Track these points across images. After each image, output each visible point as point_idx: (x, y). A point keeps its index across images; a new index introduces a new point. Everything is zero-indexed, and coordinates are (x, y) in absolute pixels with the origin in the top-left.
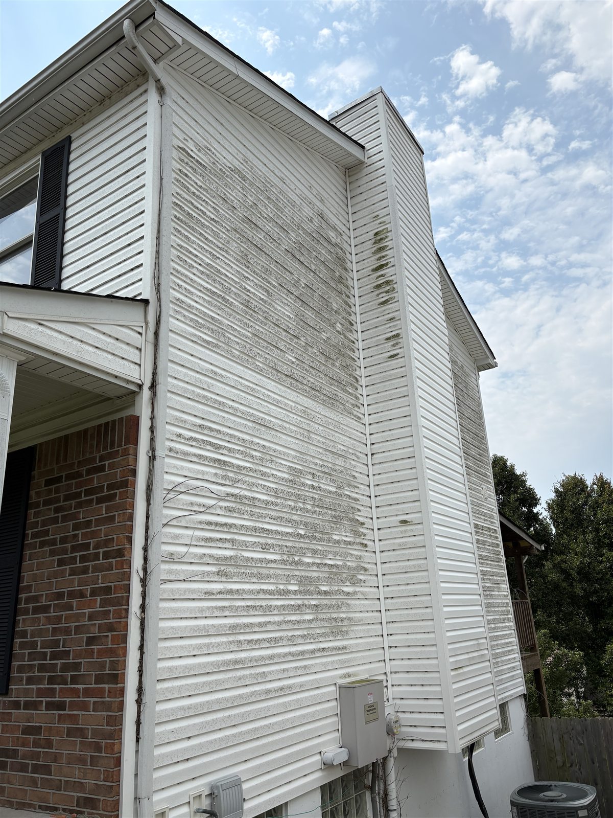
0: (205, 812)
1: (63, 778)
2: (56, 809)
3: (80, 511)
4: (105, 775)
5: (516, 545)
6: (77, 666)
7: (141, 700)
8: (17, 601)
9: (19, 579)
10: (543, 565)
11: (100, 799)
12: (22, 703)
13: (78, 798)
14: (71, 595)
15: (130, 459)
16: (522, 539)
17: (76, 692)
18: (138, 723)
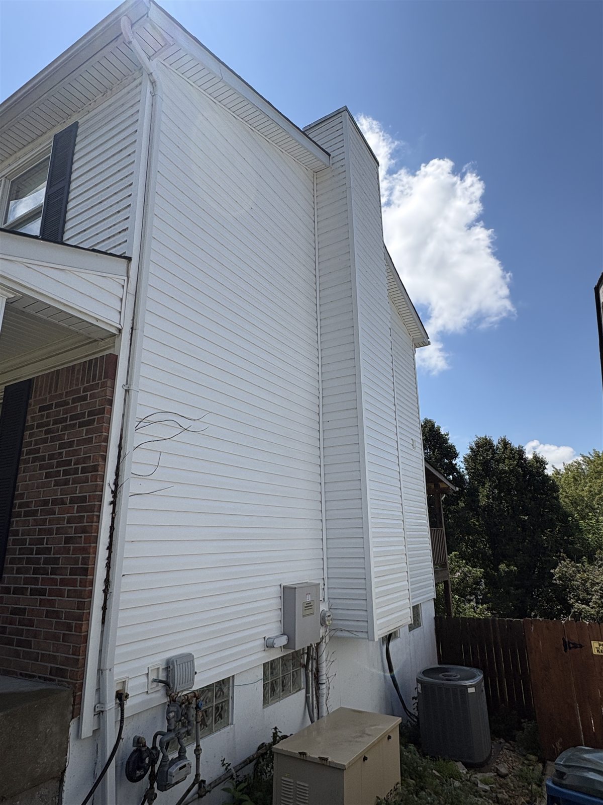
0: (161, 681)
1: (40, 652)
2: (34, 676)
3: (65, 434)
4: (74, 650)
5: (437, 486)
6: (56, 561)
7: (108, 590)
8: (12, 506)
9: (15, 488)
10: (458, 504)
11: (68, 670)
12: (12, 588)
13: (51, 668)
14: (55, 502)
15: (108, 391)
16: (442, 481)
17: (54, 582)
18: (104, 608)
